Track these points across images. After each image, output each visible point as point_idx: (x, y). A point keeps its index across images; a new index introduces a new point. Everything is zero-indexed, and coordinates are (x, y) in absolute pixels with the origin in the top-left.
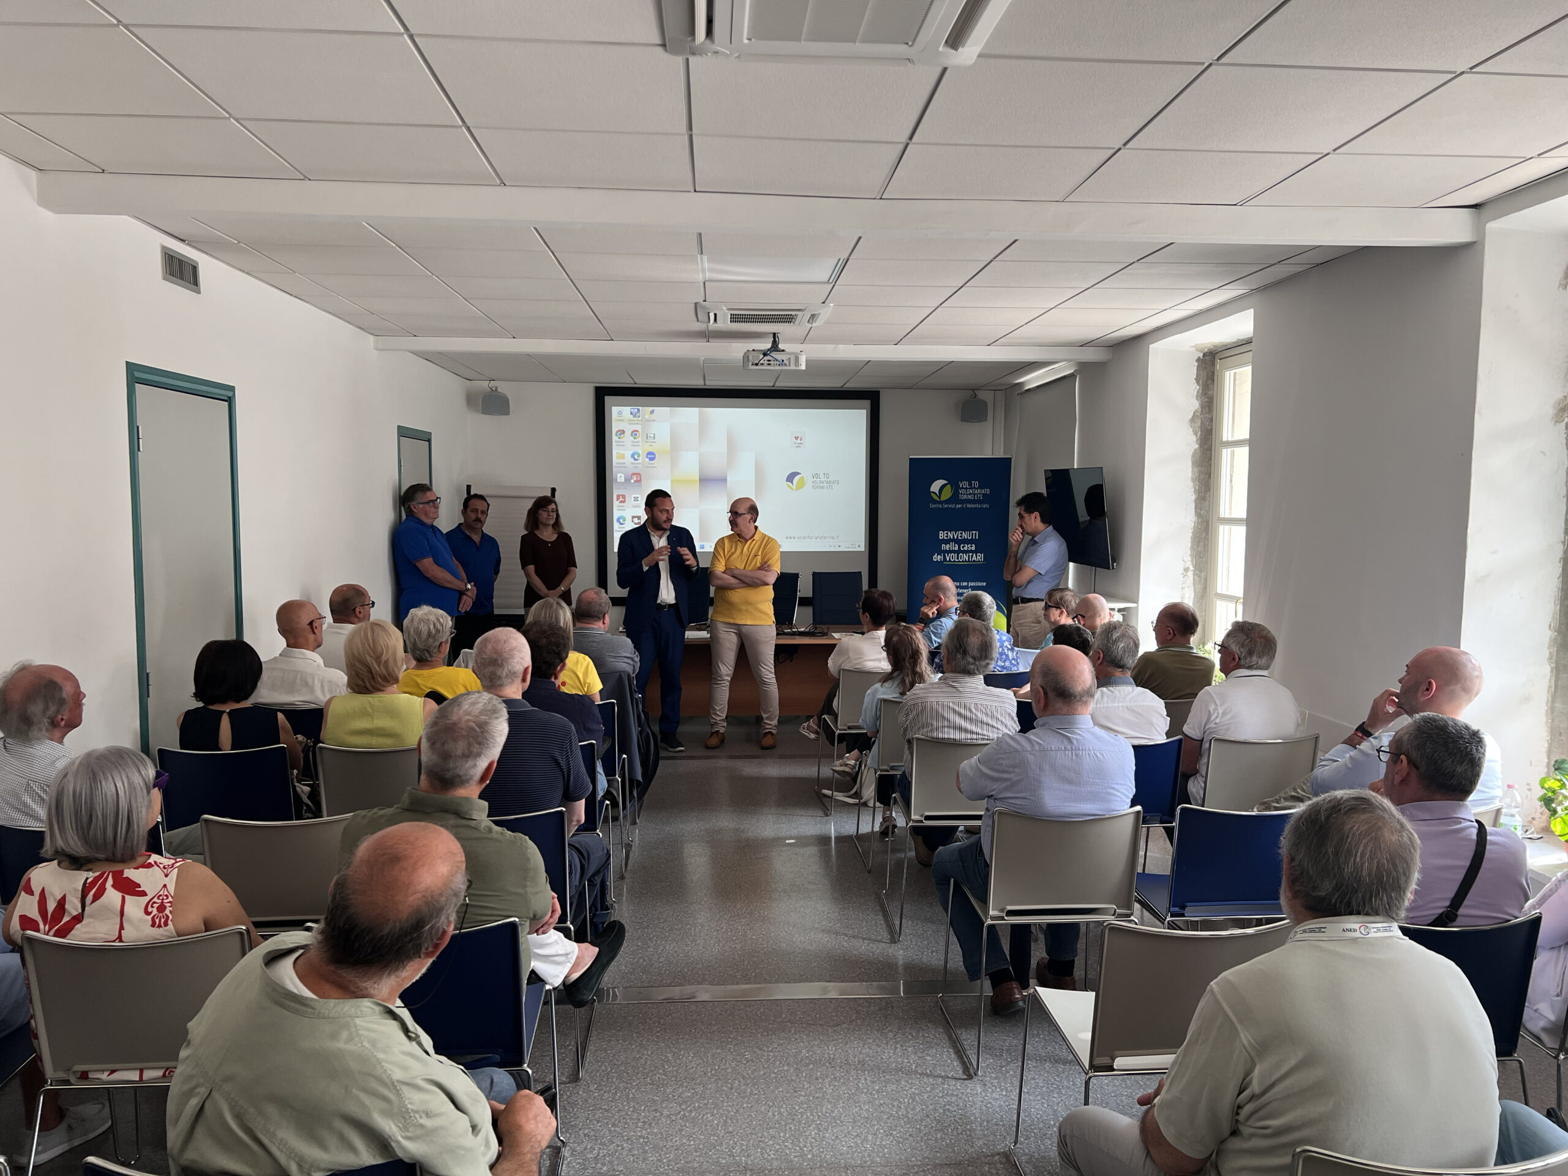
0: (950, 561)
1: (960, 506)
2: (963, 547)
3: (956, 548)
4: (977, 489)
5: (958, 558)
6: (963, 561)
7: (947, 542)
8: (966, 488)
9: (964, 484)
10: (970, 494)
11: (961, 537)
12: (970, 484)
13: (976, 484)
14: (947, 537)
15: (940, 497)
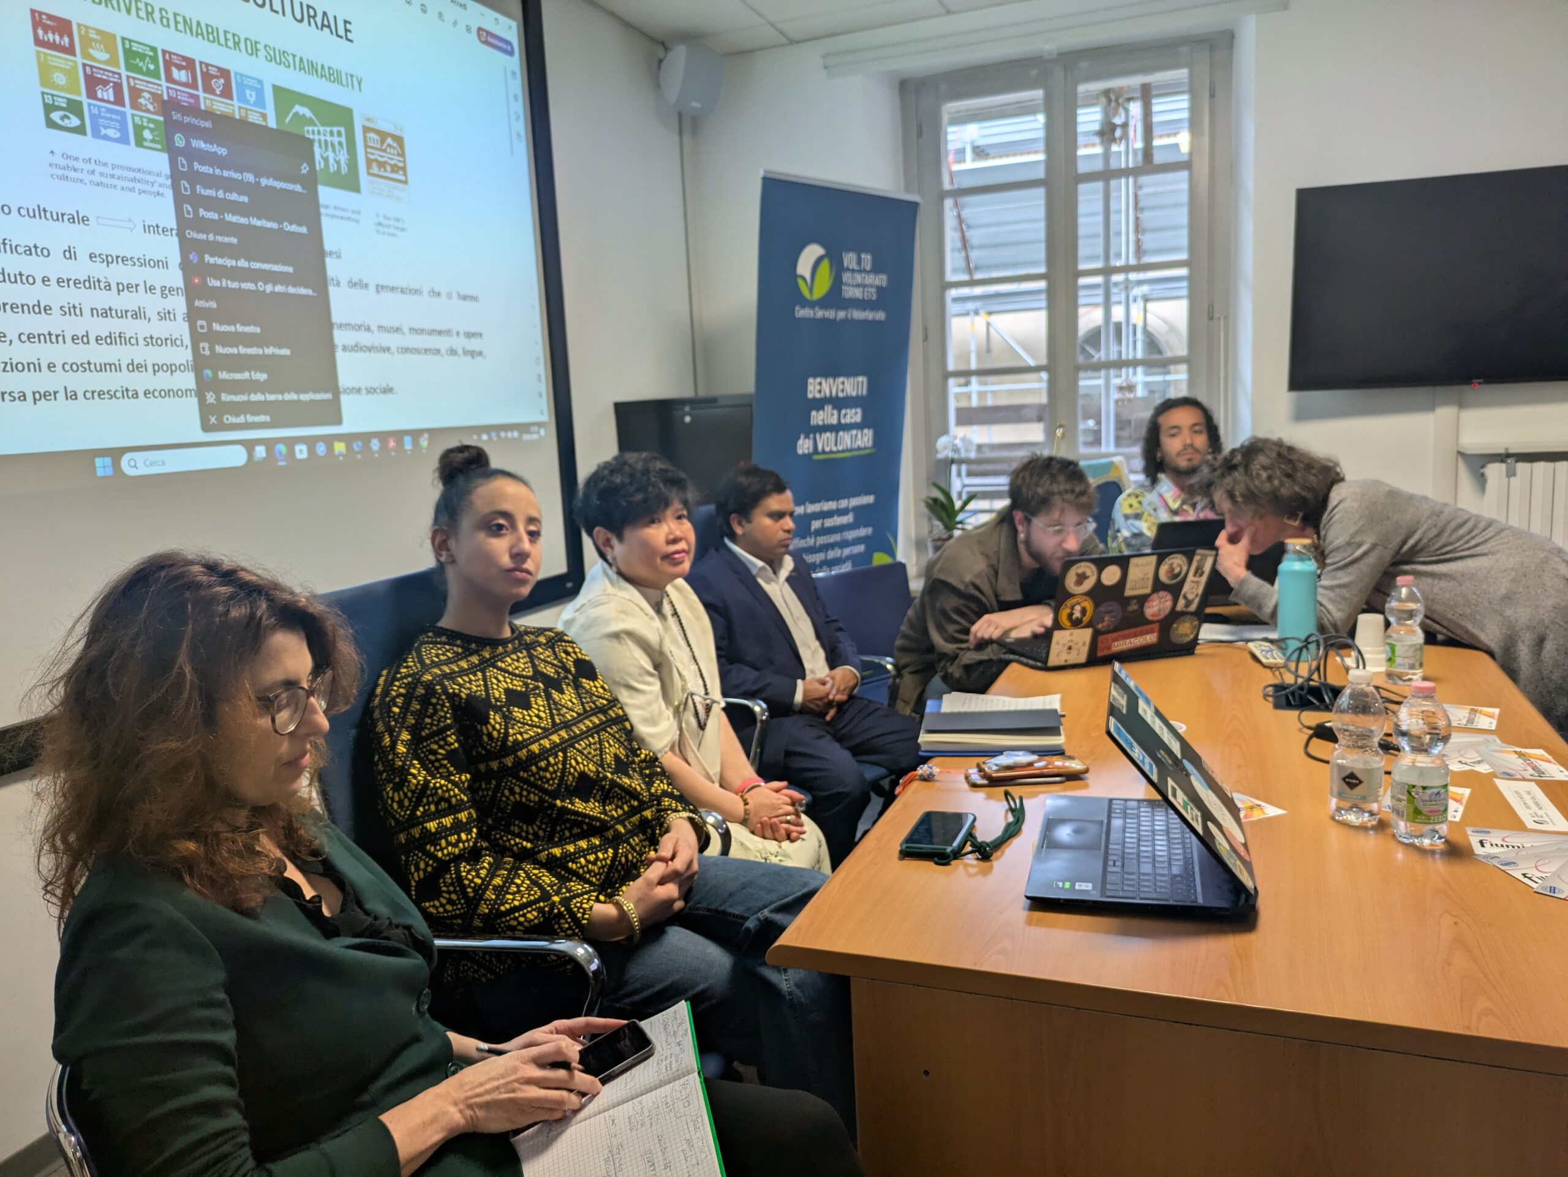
0: (824, 452)
1: (842, 314)
2: (845, 415)
3: (834, 421)
4: (868, 272)
5: (836, 445)
6: (843, 451)
7: (819, 404)
8: (853, 271)
9: (849, 259)
10: (858, 286)
11: (843, 391)
12: (859, 261)
13: (867, 258)
14: (820, 391)
15: (811, 290)
